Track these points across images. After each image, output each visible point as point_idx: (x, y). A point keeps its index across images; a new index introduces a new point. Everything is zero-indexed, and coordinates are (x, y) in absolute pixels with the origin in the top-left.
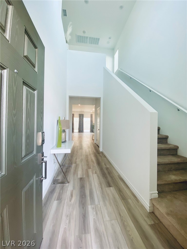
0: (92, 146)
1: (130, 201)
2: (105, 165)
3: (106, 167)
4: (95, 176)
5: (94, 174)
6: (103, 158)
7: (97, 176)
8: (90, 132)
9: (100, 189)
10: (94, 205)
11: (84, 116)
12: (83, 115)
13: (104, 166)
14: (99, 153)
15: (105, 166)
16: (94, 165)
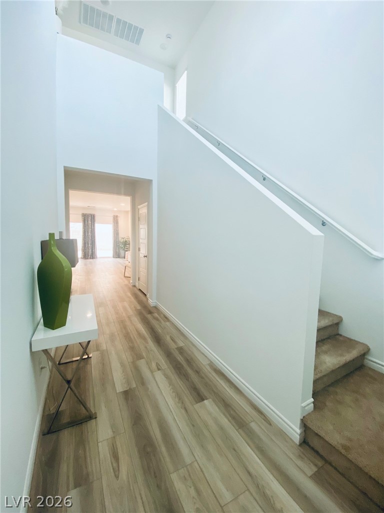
0: (129, 294)
1: (253, 425)
2: (172, 340)
3: (176, 347)
4: (159, 376)
5: (154, 373)
6: (162, 321)
7: (163, 377)
8: (114, 257)
9: (183, 411)
10: (183, 468)
11: (96, 218)
12: (93, 217)
13: (173, 346)
14: (150, 313)
15: (173, 343)
16: (148, 347)
